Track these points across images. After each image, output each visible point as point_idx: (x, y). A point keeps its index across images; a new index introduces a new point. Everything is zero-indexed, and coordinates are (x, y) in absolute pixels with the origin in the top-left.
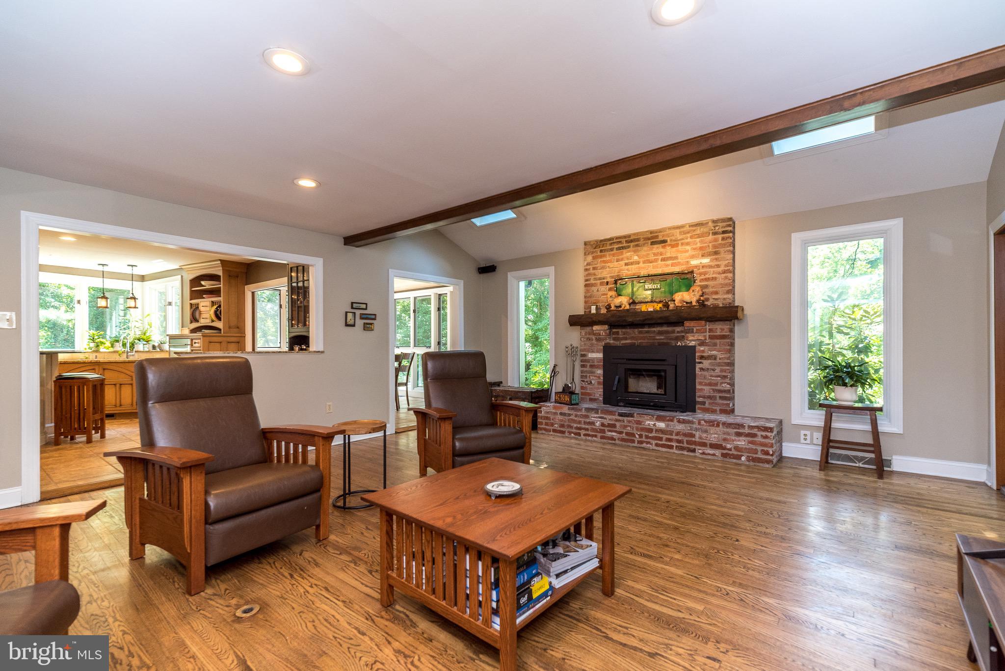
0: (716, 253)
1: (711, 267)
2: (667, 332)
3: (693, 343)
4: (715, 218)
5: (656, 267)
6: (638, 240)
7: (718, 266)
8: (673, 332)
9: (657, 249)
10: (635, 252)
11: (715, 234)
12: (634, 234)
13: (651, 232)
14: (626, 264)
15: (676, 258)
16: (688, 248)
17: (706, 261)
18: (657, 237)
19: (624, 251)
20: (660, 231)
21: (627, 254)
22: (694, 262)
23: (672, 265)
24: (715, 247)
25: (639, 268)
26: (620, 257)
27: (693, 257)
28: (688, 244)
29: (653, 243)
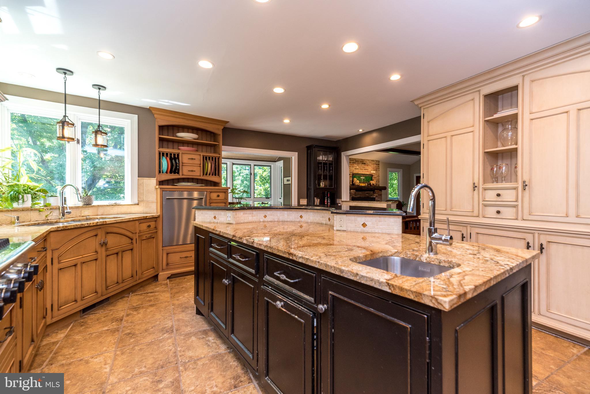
0: (376, 170)
1: (375, 174)
2: (369, 193)
3: (375, 197)
4: (376, 160)
5: (363, 171)
6: (358, 161)
7: (377, 174)
8: (370, 193)
9: (363, 165)
10: (358, 165)
11: (376, 164)
12: (357, 159)
13: (362, 160)
14: (355, 169)
15: (368, 170)
16: (371, 167)
17: (374, 172)
18: (363, 162)
19: (354, 164)
20: (364, 160)
21: (355, 165)
22: (372, 172)
23: (367, 172)
24: (376, 168)
25: (359, 171)
26: (353, 166)
27: (372, 170)
28: (371, 166)
29: (362, 163)
